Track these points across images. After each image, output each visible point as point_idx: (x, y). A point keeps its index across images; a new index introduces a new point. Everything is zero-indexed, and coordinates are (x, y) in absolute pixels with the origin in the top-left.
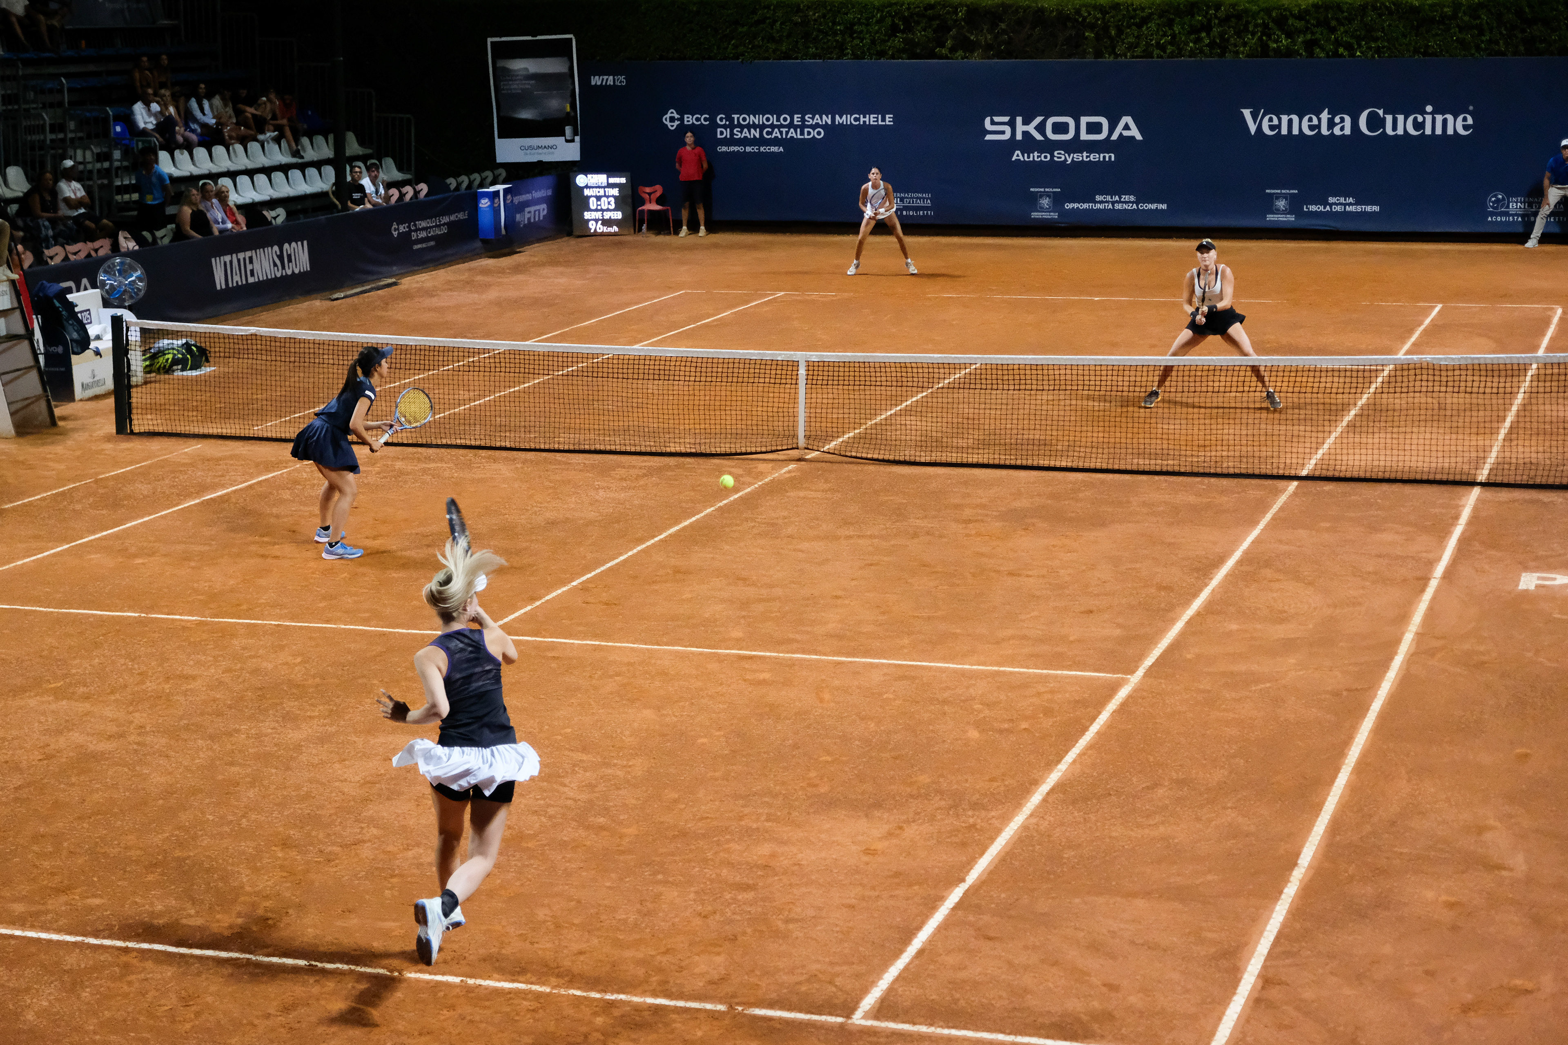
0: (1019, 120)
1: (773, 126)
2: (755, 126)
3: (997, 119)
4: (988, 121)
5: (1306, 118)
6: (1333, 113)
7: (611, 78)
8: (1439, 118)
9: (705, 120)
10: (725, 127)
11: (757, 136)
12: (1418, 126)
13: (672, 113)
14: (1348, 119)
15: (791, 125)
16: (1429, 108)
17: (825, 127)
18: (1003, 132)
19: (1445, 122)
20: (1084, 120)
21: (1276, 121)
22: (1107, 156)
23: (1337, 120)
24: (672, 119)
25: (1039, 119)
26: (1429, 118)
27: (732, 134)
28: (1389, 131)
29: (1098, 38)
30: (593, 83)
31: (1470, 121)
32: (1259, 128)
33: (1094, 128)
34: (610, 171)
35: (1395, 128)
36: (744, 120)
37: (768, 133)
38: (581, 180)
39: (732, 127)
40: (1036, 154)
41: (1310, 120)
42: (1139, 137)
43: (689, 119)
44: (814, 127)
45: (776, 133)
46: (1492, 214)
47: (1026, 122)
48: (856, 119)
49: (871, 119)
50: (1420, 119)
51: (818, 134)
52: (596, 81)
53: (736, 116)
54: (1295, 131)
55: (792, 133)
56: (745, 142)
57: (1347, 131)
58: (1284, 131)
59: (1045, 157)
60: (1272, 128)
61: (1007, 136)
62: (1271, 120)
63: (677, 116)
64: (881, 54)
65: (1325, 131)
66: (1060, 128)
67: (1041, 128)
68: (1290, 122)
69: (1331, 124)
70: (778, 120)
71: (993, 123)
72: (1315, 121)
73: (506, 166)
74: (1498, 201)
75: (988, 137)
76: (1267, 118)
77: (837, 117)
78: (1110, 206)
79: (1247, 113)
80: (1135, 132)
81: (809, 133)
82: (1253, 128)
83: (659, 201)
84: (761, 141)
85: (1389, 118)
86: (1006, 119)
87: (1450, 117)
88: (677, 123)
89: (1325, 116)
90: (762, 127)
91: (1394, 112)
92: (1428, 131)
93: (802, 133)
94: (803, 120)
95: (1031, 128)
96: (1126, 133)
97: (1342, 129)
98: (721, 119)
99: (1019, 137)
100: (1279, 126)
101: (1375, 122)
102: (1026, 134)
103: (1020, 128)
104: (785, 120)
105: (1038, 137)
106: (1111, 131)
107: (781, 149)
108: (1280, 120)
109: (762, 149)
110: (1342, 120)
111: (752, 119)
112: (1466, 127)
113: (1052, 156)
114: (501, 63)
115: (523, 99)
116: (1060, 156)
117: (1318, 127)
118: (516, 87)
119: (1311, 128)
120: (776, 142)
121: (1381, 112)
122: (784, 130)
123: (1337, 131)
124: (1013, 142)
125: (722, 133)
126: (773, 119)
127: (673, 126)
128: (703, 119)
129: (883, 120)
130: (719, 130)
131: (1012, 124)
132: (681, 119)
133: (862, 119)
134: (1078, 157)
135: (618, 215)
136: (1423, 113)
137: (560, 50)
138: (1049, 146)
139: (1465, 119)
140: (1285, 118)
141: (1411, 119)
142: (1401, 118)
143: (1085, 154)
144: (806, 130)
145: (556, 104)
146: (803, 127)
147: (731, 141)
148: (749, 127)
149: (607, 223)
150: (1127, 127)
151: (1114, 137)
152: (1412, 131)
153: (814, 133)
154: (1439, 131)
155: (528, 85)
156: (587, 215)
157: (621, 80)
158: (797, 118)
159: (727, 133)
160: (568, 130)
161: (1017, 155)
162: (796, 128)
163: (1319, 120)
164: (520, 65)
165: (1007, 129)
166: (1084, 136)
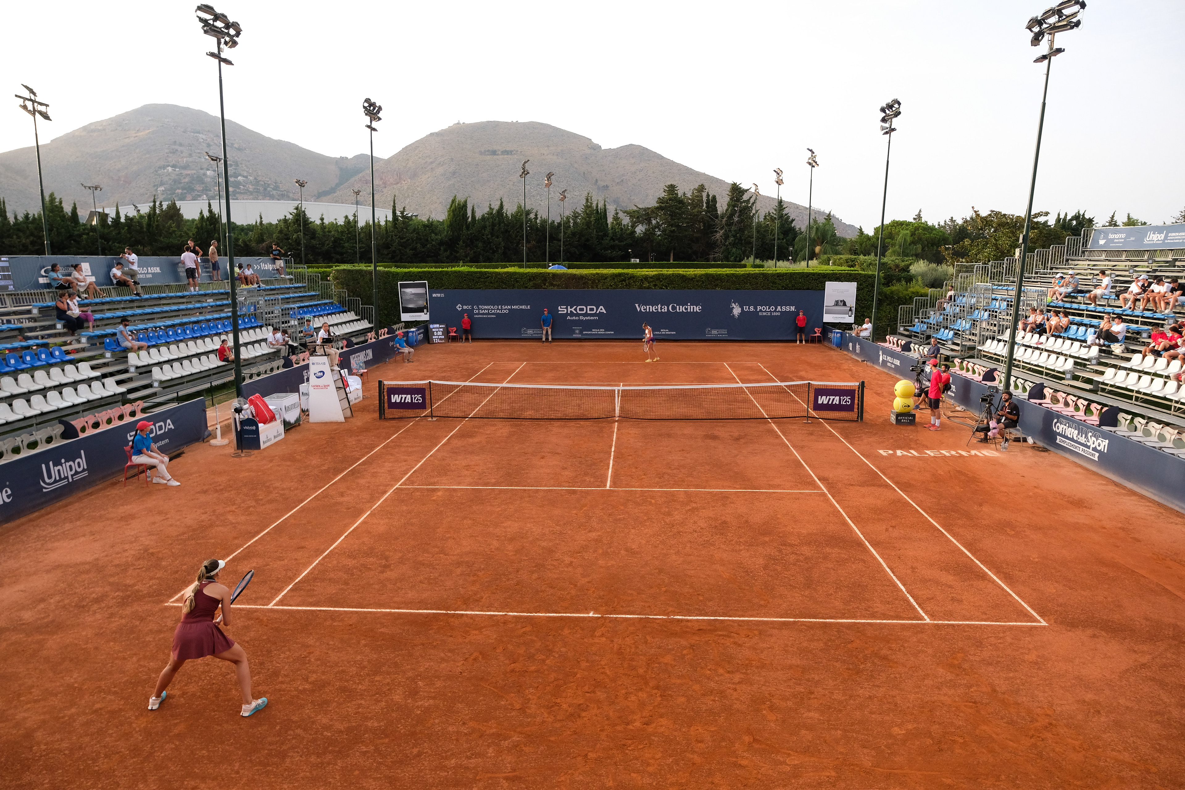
0: (569, 307)
1: (492, 309)
2: (486, 309)
3: (562, 307)
4: (559, 307)
6: (662, 305)
7: (439, 294)
8: (692, 307)
10: (477, 309)
11: (487, 312)
12: (686, 309)
14: (666, 307)
15: (498, 309)
16: (689, 304)
17: (509, 309)
19: (694, 308)
20: (589, 307)
22: (596, 318)
23: (663, 307)
24: (459, 307)
25: (575, 307)
26: (689, 307)
27: (479, 312)
28: (678, 311)
29: (592, 283)
31: (701, 308)
32: (641, 310)
33: (592, 310)
34: (440, 324)
36: (483, 307)
37: (491, 311)
38: (431, 326)
39: (479, 309)
40: (574, 317)
41: (655, 307)
43: (465, 307)
44: (505, 309)
45: (493, 311)
46: (707, 334)
47: (571, 308)
48: (518, 307)
49: (523, 307)
50: (686, 307)
51: (507, 312)
52: (434, 295)
53: (480, 306)
54: (651, 311)
55: (498, 311)
56: (483, 314)
57: (666, 311)
58: (648, 311)
59: (577, 318)
60: (644, 310)
61: (565, 312)
62: (644, 307)
63: (461, 306)
64: (526, 287)
65: (659, 311)
66: (581, 310)
67: (575, 310)
69: (661, 309)
70: (494, 307)
73: (405, 322)
74: (709, 330)
75: (560, 312)
76: (642, 307)
77: (512, 306)
78: (598, 333)
79: (637, 305)
80: (604, 311)
81: (504, 311)
82: (639, 310)
83: (455, 332)
84: (488, 314)
85: (678, 307)
86: (565, 307)
88: (461, 308)
89: (659, 306)
90: (489, 309)
91: (679, 305)
92: (689, 311)
94: (501, 307)
95: (572, 310)
96: (601, 311)
98: (475, 307)
99: (569, 312)
100: (646, 309)
101: (674, 308)
102: (571, 311)
103: (569, 310)
104: (496, 307)
105: (575, 312)
106: (597, 311)
107: (495, 316)
108: (646, 307)
109: (489, 316)
111: (485, 307)
112: (699, 310)
113: (579, 318)
114: (403, 290)
115: (410, 301)
116: (581, 318)
117: (658, 309)
118: (408, 297)
119: (656, 310)
120: (493, 314)
121: (675, 305)
122: (496, 311)
123: (663, 310)
124: (567, 314)
126: (492, 307)
127: (459, 309)
128: (470, 307)
129: (527, 307)
130: (475, 311)
131: (567, 308)
133: (520, 307)
134: (587, 318)
135: (443, 337)
136: (687, 305)
137: (423, 286)
138: (578, 315)
139: (699, 307)
140: (648, 307)
141: (684, 307)
142: (681, 307)
143: (589, 317)
145: (421, 303)
146: (501, 310)
147: (478, 314)
148: (484, 309)
149: (441, 339)
150: (601, 309)
152: (684, 311)
154: (692, 311)
155: (412, 297)
156: (434, 337)
157: (443, 295)
158: (499, 307)
159: (477, 311)
160: (425, 310)
161: (569, 318)
164: (409, 290)
165: (565, 310)
166: (589, 312)
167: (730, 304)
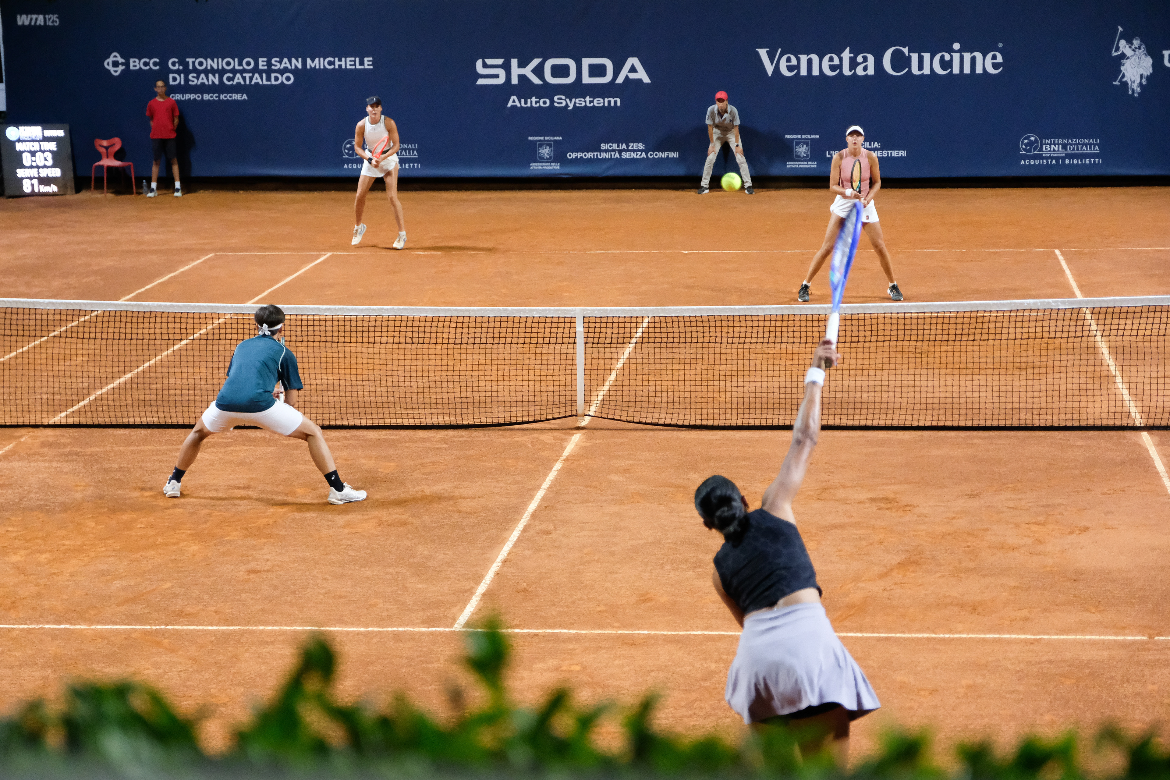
0: (514, 62)
1: (234, 71)
2: (213, 71)
3: (489, 61)
4: (479, 63)
5: (826, 58)
6: (855, 52)
7: (41, 17)
8: (967, 56)
9: (155, 64)
10: (178, 72)
11: (217, 82)
12: (946, 65)
13: (116, 56)
14: (871, 58)
15: (255, 70)
16: (956, 46)
17: (295, 72)
18: (497, 76)
19: (973, 60)
20: (586, 62)
21: (794, 62)
22: (612, 100)
23: (860, 59)
24: (116, 64)
25: (536, 62)
26: (956, 56)
27: (187, 80)
28: (915, 71)
30: (20, 23)
31: (1000, 59)
32: (777, 69)
33: (597, 71)
34: (47, 123)
35: (921, 68)
36: (201, 64)
37: (229, 79)
38: (12, 133)
39: (186, 71)
40: (534, 99)
41: (831, 59)
42: (646, 80)
43: (135, 64)
44: (282, 72)
45: (238, 79)
46: (1025, 157)
47: (522, 65)
48: (330, 63)
49: (348, 63)
50: (947, 57)
51: (287, 80)
52: (23, 20)
53: (190, 60)
54: (816, 72)
55: (257, 79)
56: (202, 89)
57: (871, 71)
58: (804, 72)
59: (544, 103)
60: (790, 68)
61: (501, 80)
62: (789, 60)
63: (121, 60)
65: (847, 72)
66: (560, 71)
67: (539, 71)
68: (810, 62)
69: (854, 64)
70: (240, 64)
71: (485, 66)
72: (836, 61)
74: (1031, 143)
75: (481, 82)
76: (785, 58)
77: (309, 61)
78: (617, 155)
79: (763, 53)
80: (642, 75)
81: (276, 79)
82: (770, 69)
84: (221, 88)
85: (915, 57)
86: (500, 61)
87: (978, 55)
88: (121, 68)
89: (846, 55)
90: (222, 72)
91: (919, 50)
92: (956, 70)
93: (269, 79)
94: (269, 64)
95: (527, 71)
96: (632, 76)
97: (865, 69)
98: (174, 64)
99: (515, 81)
100: (798, 67)
101: (900, 61)
102: (522, 78)
103: (516, 71)
104: (248, 64)
105: (536, 81)
106: (616, 73)
107: (245, 97)
108: (798, 60)
109: (222, 97)
110: (865, 59)
111: (210, 63)
112: (995, 66)
113: (552, 101)
116: (560, 101)
117: (840, 66)
119: (832, 68)
120: (238, 89)
121: (906, 50)
122: (247, 75)
123: (860, 71)
124: (507, 89)
125: (175, 79)
126: (235, 63)
127: (116, 72)
128: (153, 64)
129: (362, 63)
130: (171, 76)
131: (507, 67)
132: (127, 64)
133: (337, 63)
134: (580, 102)
135: (57, 173)
136: (951, 51)
138: (547, 90)
139: (994, 57)
140: (804, 58)
141: (937, 58)
142: (927, 56)
143: (588, 99)
144: (273, 75)
146: (269, 72)
147: (186, 88)
148: (206, 72)
149: (46, 180)
150: (633, 69)
151: (620, 80)
152: (939, 71)
153: (282, 79)
154: (967, 70)
156: (20, 173)
157: (54, 20)
158: (262, 63)
159: (181, 79)
161: (513, 101)
162: (261, 72)
163: (841, 59)
165: (502, 73)
166: (587, 79)
167: (1110, 43)
